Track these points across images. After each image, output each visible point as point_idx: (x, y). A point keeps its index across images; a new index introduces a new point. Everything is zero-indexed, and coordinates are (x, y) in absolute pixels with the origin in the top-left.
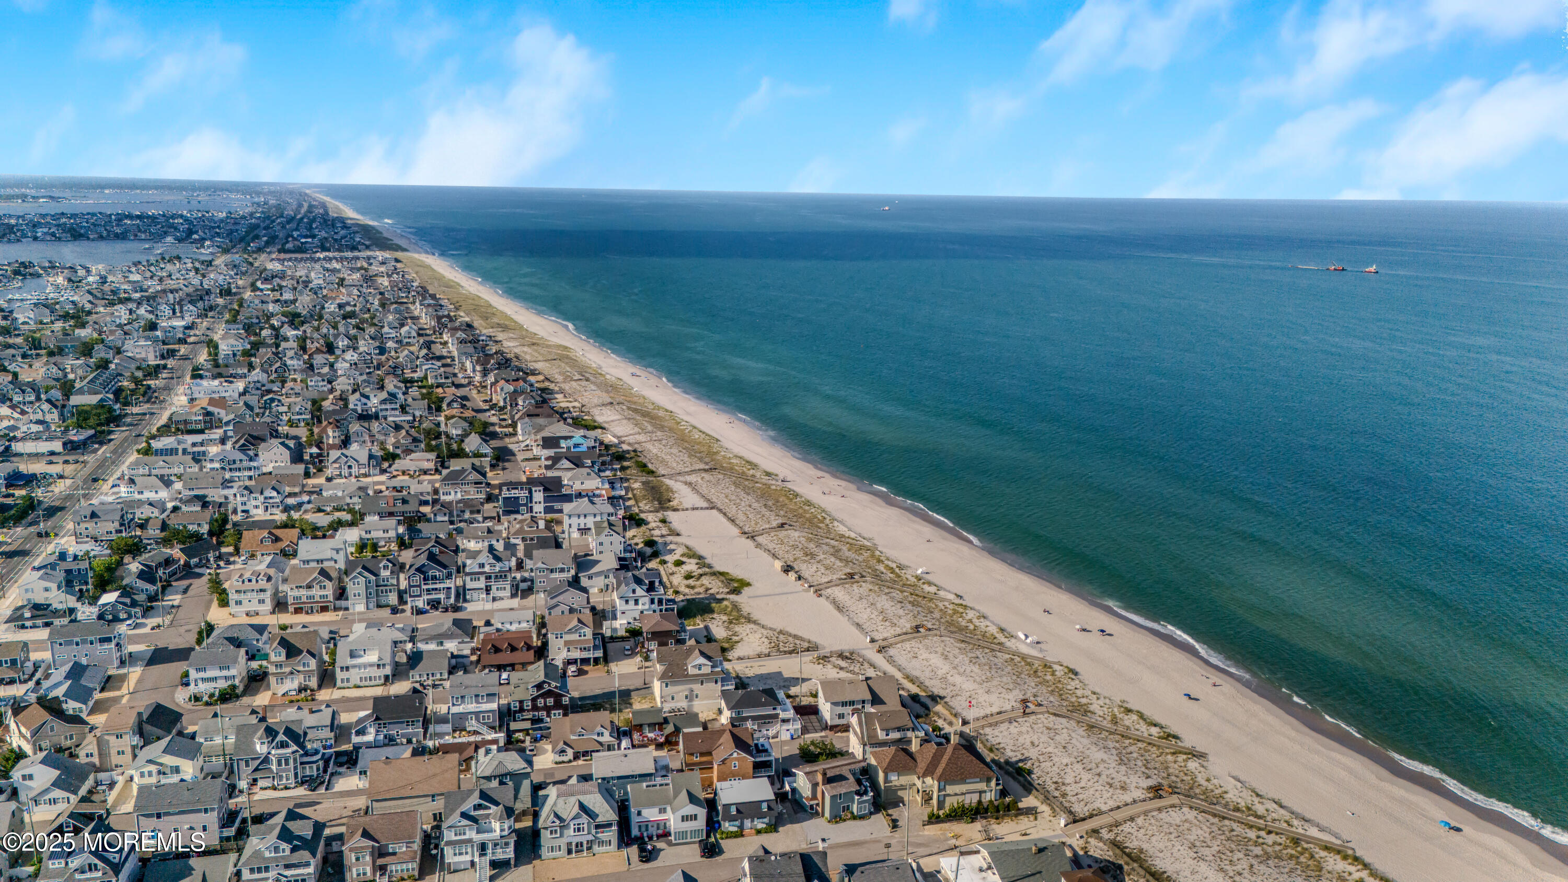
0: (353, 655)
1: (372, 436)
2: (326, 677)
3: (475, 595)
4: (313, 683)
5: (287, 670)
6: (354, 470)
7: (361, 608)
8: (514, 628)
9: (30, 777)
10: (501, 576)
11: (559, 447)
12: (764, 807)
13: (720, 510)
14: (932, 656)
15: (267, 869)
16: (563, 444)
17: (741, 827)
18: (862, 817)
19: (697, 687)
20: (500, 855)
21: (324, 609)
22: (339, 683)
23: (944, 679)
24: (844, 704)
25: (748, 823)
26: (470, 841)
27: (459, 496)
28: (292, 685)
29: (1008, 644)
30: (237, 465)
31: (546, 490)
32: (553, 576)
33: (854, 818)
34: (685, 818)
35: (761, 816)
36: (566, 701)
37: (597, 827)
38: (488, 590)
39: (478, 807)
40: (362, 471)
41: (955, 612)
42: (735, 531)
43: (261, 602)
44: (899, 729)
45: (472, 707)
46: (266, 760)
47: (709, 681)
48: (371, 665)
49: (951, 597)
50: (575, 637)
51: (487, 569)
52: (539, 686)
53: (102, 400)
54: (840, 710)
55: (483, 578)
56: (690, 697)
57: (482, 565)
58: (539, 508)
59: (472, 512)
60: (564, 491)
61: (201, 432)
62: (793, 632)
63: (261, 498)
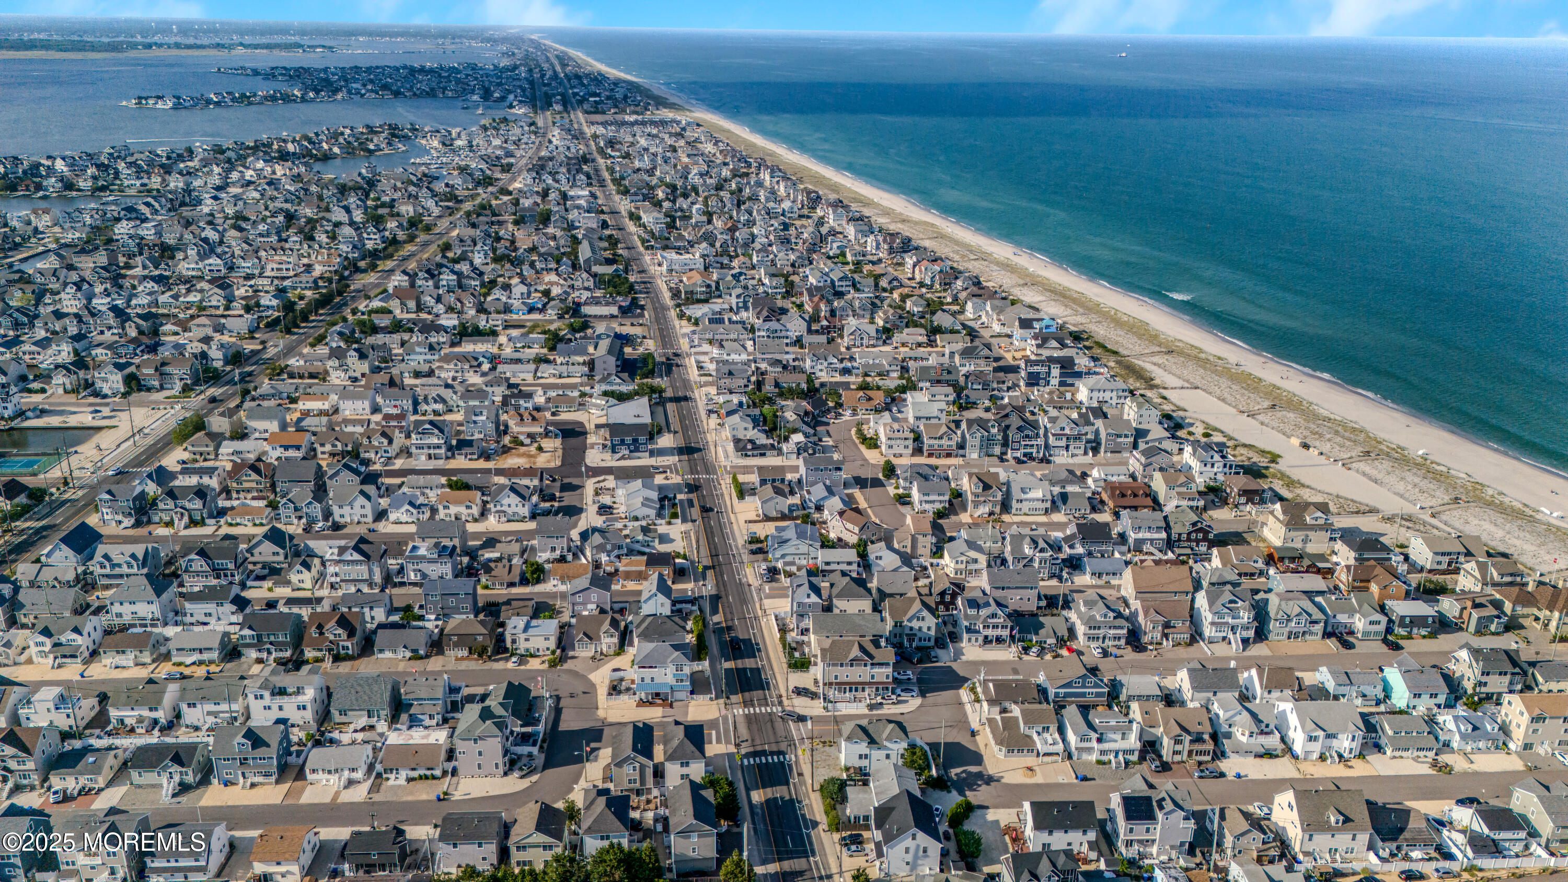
0: (1023, 491)
1: (854, 311)
2: (1006, 506)
3: (1057, 451)
4: (997, 509)
5: (982, 499)
6: (865, 342)
7: (975, 456)
8: (1115, 479)
9: (881, 558)
10: (1077, 438)
11: (1033, 328)
12: (1430, 620)
13: (1204, 390)
14: (1483, 523)
15: (1099, 628)
16: (1036, 325)
17: (1410, 633)
18: (1498, 634)
19: (1311, 534)
20: (1246, 634)
21: (949, 455)
22: (1014, 511)
23: (1502, 540)
24: (1443, 554)
25: (1415, 630)
26: (1227, 623)
27: (972, 368)
28: (984, 510)
29: (1538, 517)
30: (778, 334)
31: (1062, 367)
32: (1119, 440)
33: (1493, 634)
34: (1371, 623)
35: (1425, 626)
36: (1211, 536)
37: (1311, 623)
38: (1067, 447)
39: (1231, 602)
40: (871, 342)
41: (1475, 489)
42: (1234, 411)
43: (906, 447)
44: (1511, 575)
45: (1148, 535)
46: (1031, 560)
47: (1321, 529)
48: (1038, 500)
49: (1464, 476)
50: (1184, 489)
51: (1067, 431)
52: (1194, 524)
53: (616, 270)
54: (1440, 558)
55: (1064, 439)
56: (1305, 541)
57: (1063, 429)
58: (1054, 382)
59: (998, 383)
60: (1076, 369)
61: (706, 301)
62: (1350, 497)
63: (825, 364)
